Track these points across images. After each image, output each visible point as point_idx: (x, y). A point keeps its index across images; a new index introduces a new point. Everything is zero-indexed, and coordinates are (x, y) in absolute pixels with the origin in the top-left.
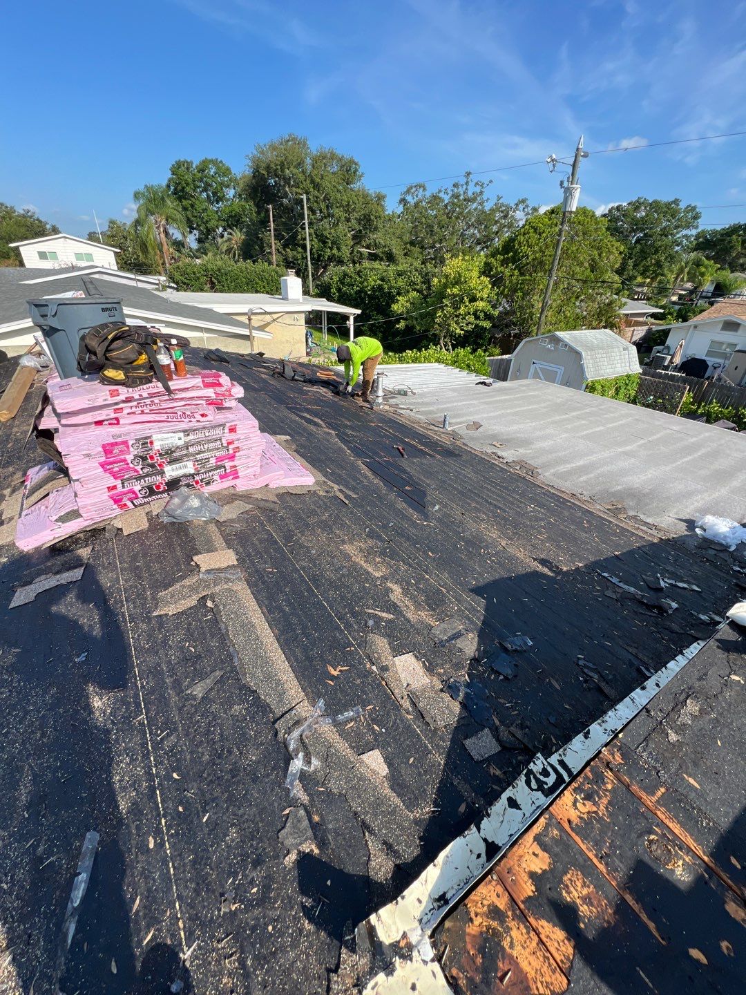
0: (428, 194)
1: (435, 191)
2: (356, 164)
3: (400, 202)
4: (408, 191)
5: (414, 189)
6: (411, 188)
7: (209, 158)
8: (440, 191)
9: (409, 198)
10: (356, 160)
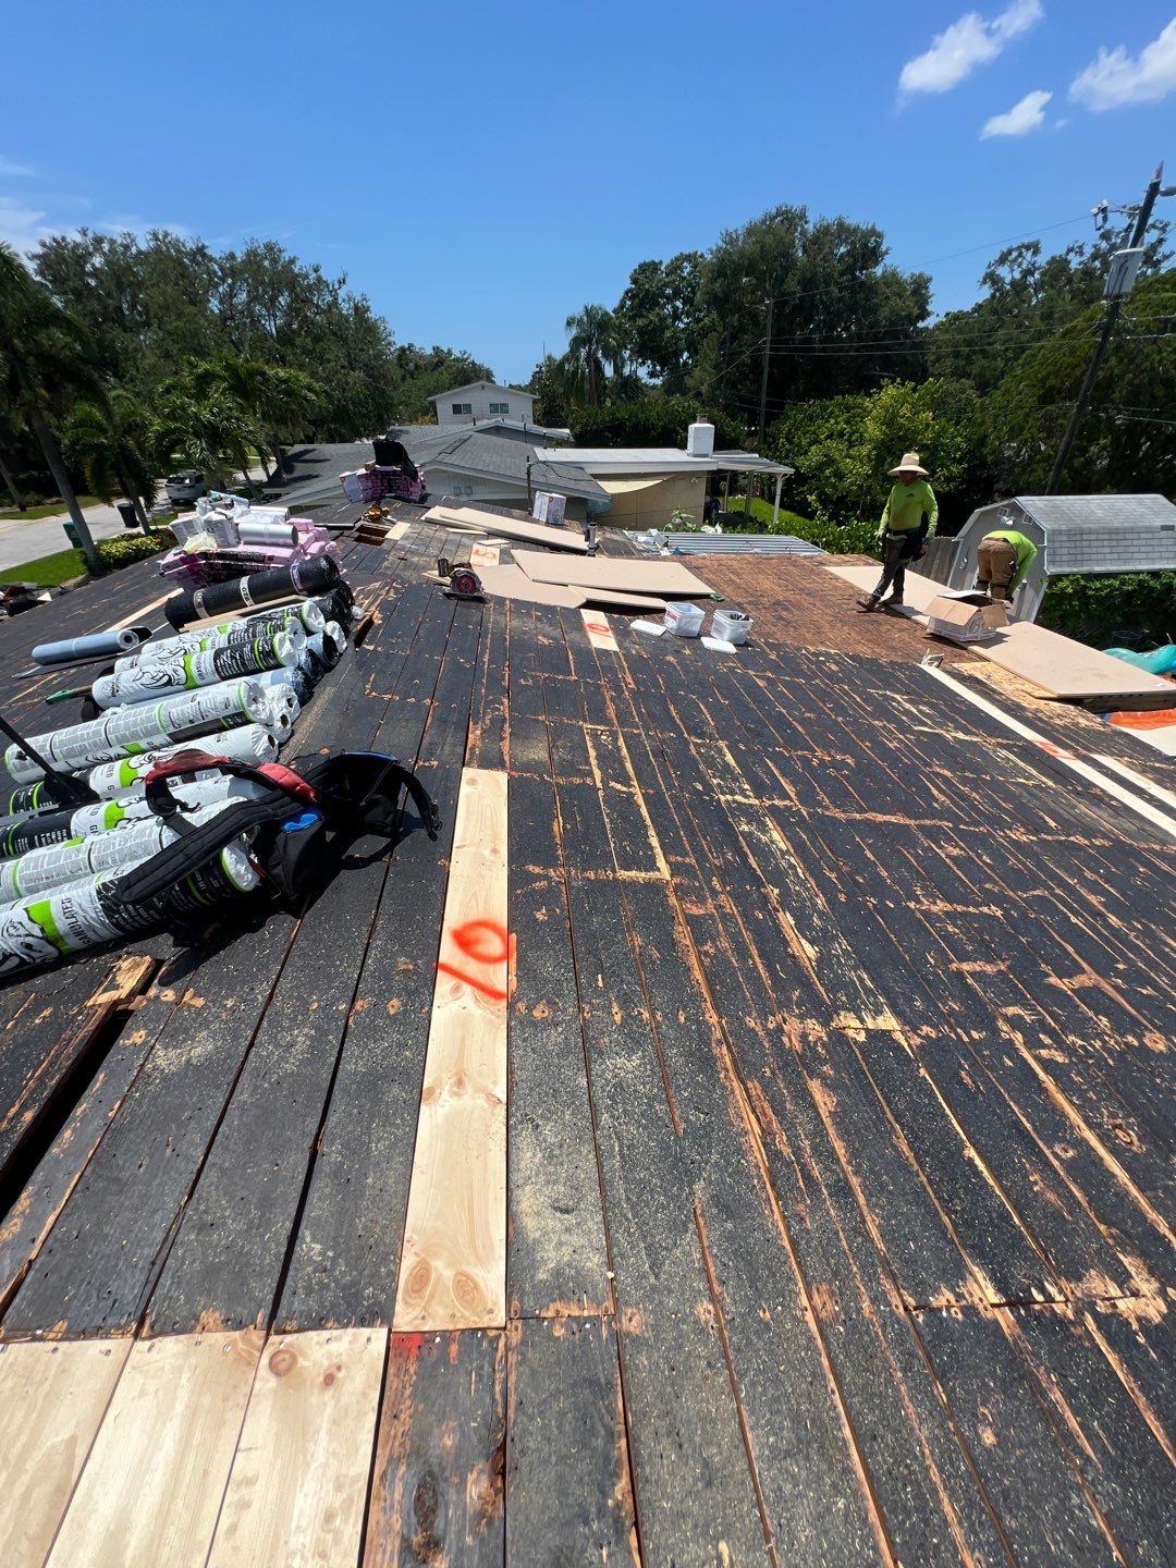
0: (1042, 260)
1: (1061, 251)
2: (880, 236)
3: (984, 282)
4: (1003, 260)
5: (1015, 254)
6: (1010, 252)
7: (686, 252)
8: (1070, 250)
9: (1005, 273)
10: (878, 229)
